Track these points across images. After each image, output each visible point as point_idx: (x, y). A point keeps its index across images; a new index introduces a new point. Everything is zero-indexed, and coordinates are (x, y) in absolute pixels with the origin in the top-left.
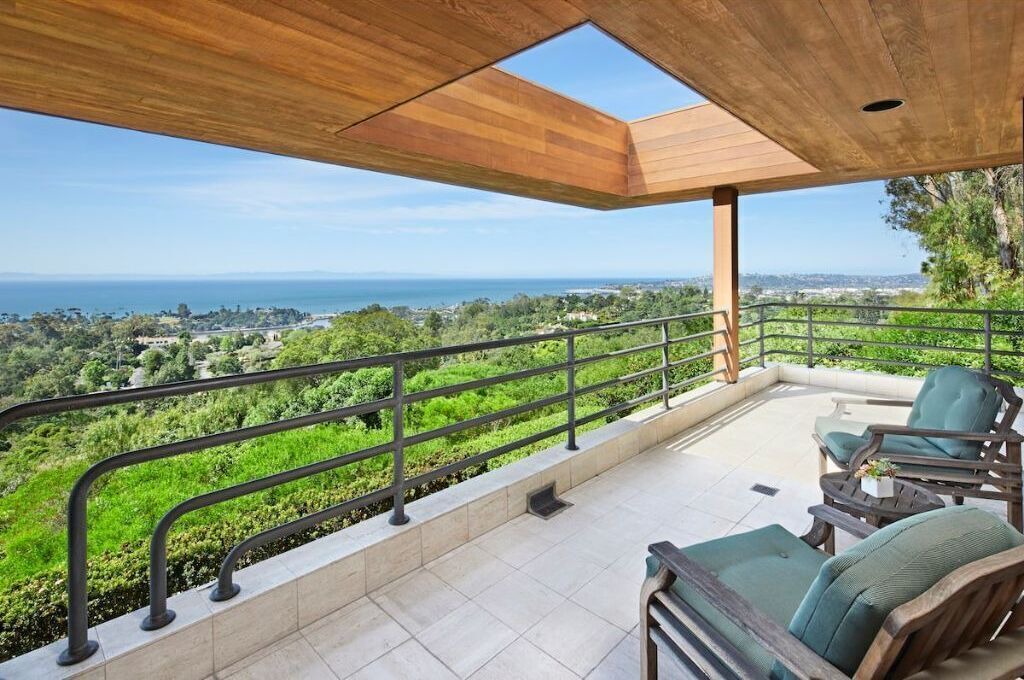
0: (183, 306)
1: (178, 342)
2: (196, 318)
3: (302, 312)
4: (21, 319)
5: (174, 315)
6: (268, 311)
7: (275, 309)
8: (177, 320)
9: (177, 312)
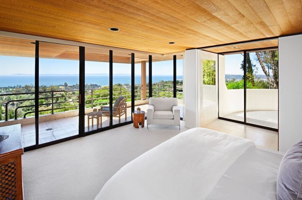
0: (66, 83)
1: (64, 93)
2: (69, 87)
3: (99, 85)
4: (22, 87)
5: (63, 86)
6: (89, 85)
7: (91, 84)
8: (64, 87)
9: (64, 85)
